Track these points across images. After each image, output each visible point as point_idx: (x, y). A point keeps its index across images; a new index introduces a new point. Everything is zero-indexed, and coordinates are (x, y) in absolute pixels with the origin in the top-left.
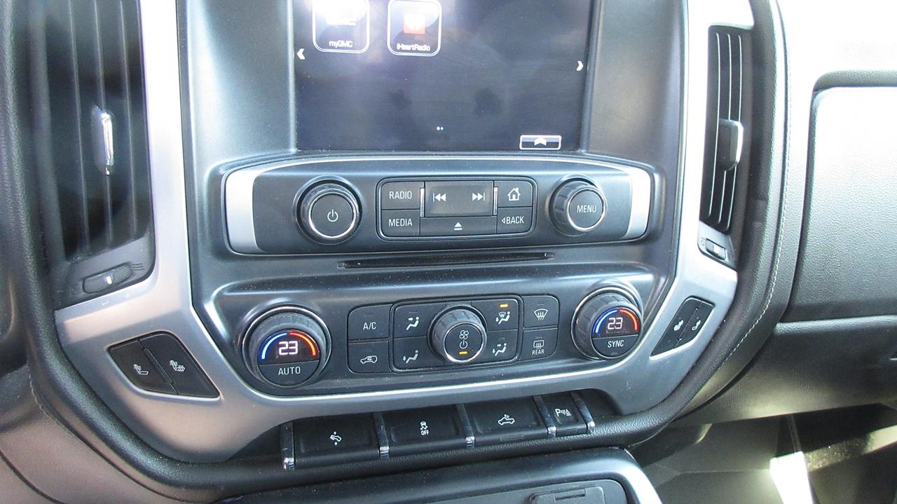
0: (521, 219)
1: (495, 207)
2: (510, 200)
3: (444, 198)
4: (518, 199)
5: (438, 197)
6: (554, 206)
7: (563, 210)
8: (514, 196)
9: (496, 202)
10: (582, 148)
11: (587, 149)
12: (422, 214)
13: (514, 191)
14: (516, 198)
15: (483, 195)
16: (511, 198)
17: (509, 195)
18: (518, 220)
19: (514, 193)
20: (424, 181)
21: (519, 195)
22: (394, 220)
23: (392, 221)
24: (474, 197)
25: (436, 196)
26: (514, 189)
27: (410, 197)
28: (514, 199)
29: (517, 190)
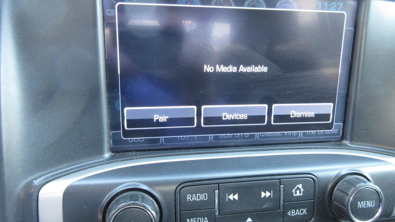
0: (304, 211)
1: (282, 202)
2: (294, 195)
3: (236, 197)
4: (302, 194)
5: (231, 197)
6: (333, 198)
7: (345, 206)
8: (298, 192)
9: (282, 198)
10: (346, 140)
11: (351, 140)
12: (217, 213)
13: (298, 187)
14: (300, 193)
15: (271, 193)
16: (296, 193)
17: (294, 191)
18: (302, 212)
19: (298, 189)
20: (218, 184)
21: (302, 190)
22: (192, 219)
23: (190, 220)
24: (263, 194)
25: (229, 196)
26: (298, 185)
27: (205, 198)
28: (298, 194)
29: (300, 186)
